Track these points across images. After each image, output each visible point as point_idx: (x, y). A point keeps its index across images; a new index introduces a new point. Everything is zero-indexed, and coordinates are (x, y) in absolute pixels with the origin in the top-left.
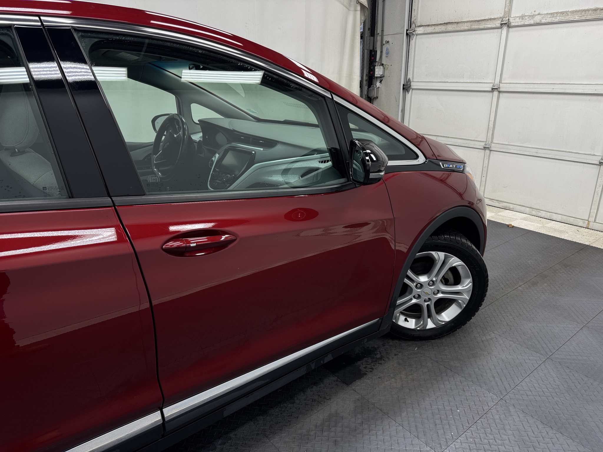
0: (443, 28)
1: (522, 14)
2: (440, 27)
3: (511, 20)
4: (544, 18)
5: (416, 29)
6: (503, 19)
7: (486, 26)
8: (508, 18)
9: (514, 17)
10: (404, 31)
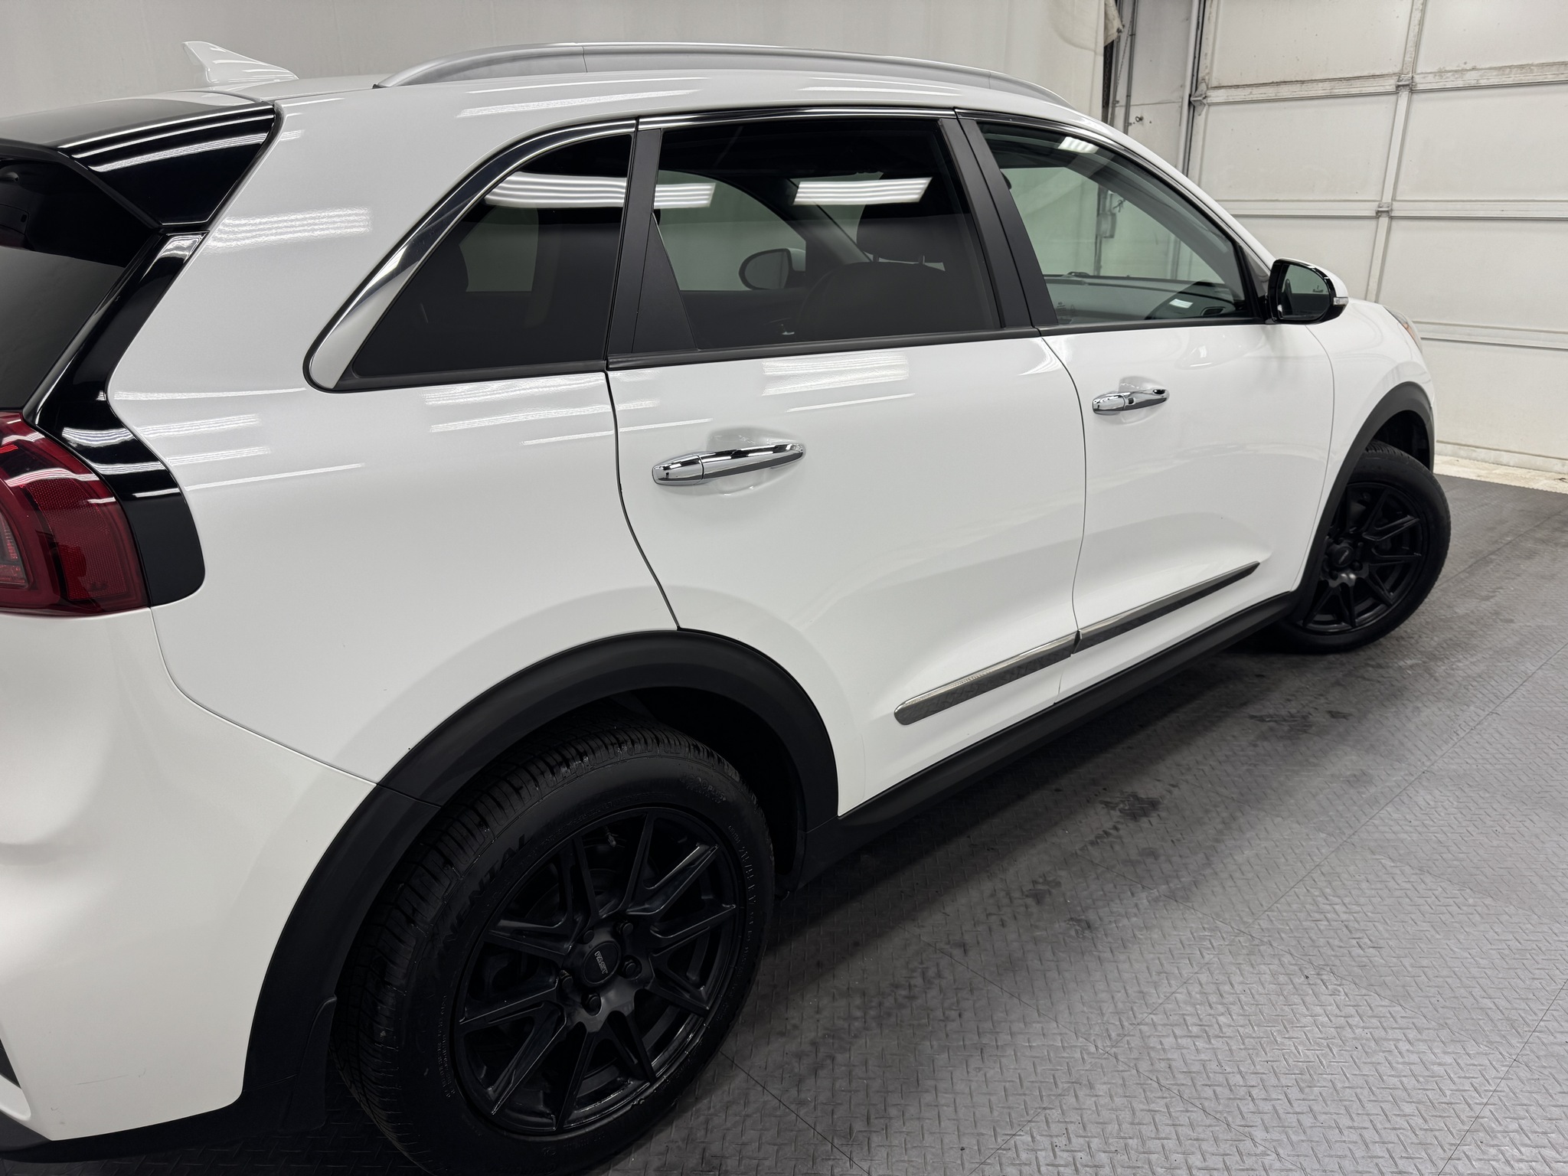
0: (1270, 92)
1: (1440, 68)
2: (1263, 90)
3: (1417, 79)
4: (1485, 76)
5: (1210, 93)
6: (1400, 77)
7: (1364, 89)
8: (1410, 75)
9: (1422, 73)
10: (1183, 98)
